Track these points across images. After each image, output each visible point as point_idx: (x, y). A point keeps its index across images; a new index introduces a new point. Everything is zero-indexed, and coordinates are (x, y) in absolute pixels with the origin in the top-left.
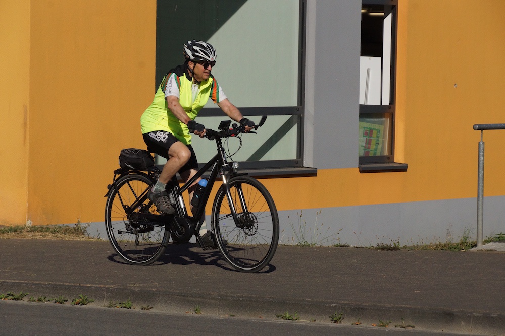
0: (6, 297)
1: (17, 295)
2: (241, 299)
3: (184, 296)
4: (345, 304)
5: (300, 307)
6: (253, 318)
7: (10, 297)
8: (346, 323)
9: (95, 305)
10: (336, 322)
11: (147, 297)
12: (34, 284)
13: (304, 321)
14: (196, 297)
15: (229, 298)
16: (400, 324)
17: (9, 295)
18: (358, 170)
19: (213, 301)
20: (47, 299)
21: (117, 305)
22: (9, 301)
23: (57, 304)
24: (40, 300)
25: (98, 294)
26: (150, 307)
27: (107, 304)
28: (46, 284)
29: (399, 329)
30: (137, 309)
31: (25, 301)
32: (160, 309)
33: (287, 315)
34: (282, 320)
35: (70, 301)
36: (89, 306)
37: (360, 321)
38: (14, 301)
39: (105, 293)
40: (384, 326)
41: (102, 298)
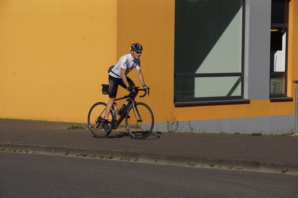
0: (80, 155)
1: (84, 154)
2: (174, 156)
3: (151, 155)
4: (216, 159)
5: (197, 160)
6: (178, 165)
7: (82, 155)
8: (216, 167)
9: (115, 159)
10: (211, 166)
11: (136, 155)
12: (91, 150)
13: (198, 166)
14: (155, 155)
15: (169, 156)
16: (237, 167)
17: (82, 154)
18: (269, 100)
19: (162, 157)
20: (97, 156)
21: (124, 159)
22: (81, 157)
23: (100, 158)
24: (94, 157)
25: (117, 154)
26: (137, 160)
27: (120, 158)
28: (96, 150)
29: (237, 169)
30: (132, 161)
31: (87, 157)
32: (141, 161)
33: (192, 163)
34: (190, 166)
35: (105, 157)
36: (113, 159)
37: (221, 166)
38: (84, 157)
39: (119, 154)
40: (230, 168)
41: (118, 156)
